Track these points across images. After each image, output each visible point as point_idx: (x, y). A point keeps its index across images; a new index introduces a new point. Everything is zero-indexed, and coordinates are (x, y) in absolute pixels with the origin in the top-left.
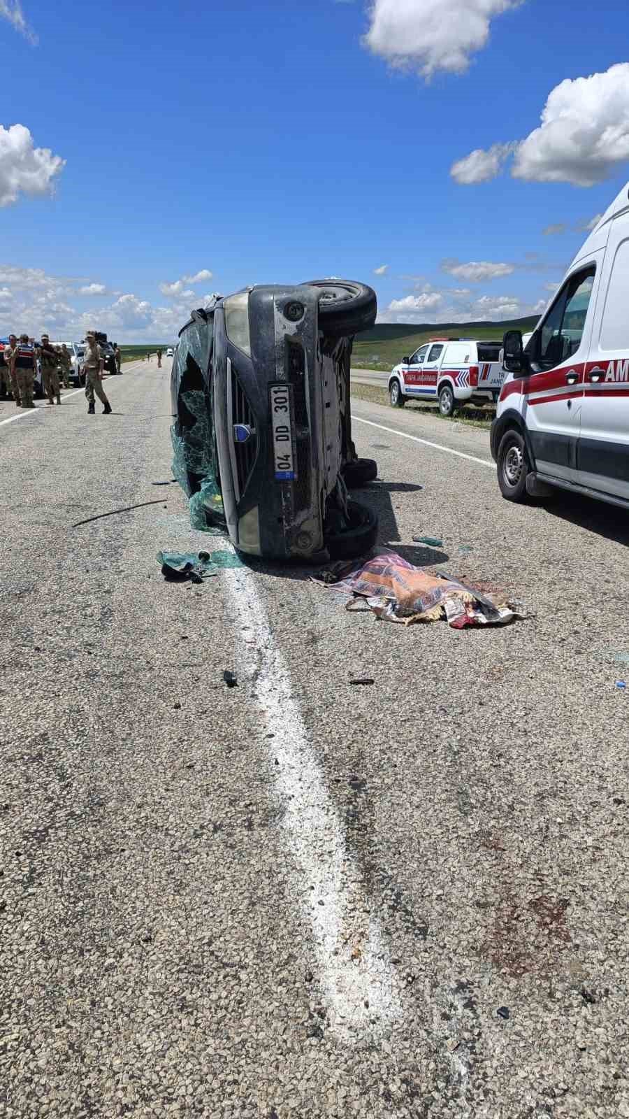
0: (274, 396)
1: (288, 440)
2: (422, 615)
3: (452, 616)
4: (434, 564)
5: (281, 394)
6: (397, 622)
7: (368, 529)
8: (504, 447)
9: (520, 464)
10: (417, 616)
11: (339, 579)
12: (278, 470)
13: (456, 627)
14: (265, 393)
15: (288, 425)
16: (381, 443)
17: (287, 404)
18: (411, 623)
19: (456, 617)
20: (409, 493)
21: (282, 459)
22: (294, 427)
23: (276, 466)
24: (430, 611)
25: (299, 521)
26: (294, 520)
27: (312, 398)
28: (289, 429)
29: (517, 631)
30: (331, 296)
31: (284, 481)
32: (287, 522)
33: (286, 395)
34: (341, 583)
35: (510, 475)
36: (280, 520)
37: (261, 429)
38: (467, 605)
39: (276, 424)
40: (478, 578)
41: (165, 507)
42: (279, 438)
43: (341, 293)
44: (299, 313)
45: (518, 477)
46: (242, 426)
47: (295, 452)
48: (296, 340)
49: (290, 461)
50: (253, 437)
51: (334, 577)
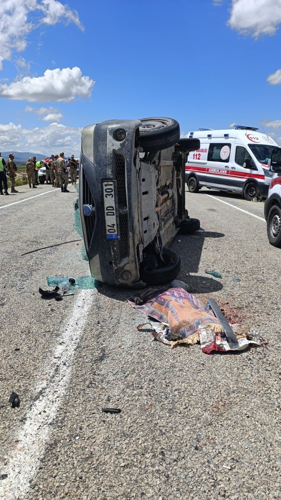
0: (105, 188)
1: (114, 215)
2: (185, 340)
3: (204, 343)
4: (212, 292)
5: (109, 186)
6: (167, 344)
7: (171, 268)
8: (271, 214)
9: (279, 225)
10: (180, 341)
11: (144, 302)
12: (108, 233)
13: (206, 353)
14: (100, 185)
15: (114, 205)
16: (213, 208)
17: (113, 193)
18: (175, 346)
19: (207, 344)
20: (216, 239)
21: (111, 227)
22: (117, 207)
23: (107, 231)
24: (191, 337)
25: (122, 264)
26: (120, 263)
27: (129, 189)
28: (114, 208)
29: (250, 359)
30: (152, 127)
31: (111, 240)
32: (115, 264)
33: (112, 187)
34: (144, 306)
35: (274, 231)
36: (111, 263)
37: (97, 209)
38: (217, 334)
39: (106, 205)
40: (236, 305)
41: (78, 244)
42: (108, 214)
43: (158, 124)
44: (123, 136)
45: (278, 233)
46: (88, 206)
47: (118, 222)
48: (118, 153)
49: (115, 228)
50: (93, 212)
51: (142, 301)
